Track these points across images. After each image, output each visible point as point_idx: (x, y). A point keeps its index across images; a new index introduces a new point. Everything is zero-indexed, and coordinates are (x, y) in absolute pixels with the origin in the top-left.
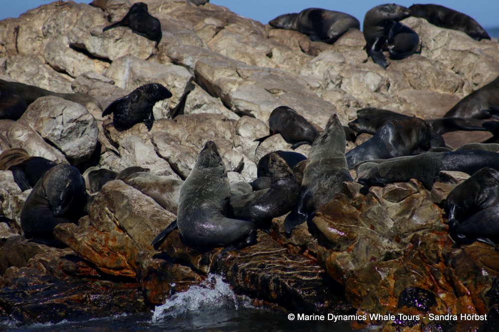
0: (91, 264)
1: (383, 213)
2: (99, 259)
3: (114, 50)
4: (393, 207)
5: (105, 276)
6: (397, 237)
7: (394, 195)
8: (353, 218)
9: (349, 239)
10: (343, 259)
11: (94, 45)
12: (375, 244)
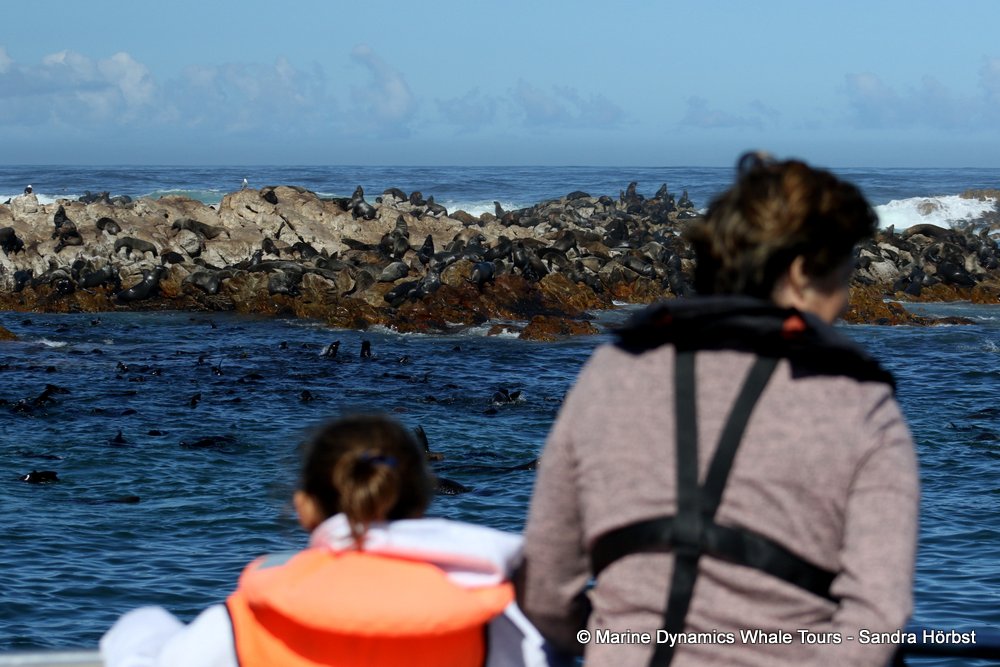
0: (165, 293)
1: (252, 282)
2: (168, 292)
3: (260, 209)
4: (256, 280)
5: (170, 298)
6: (255, 291)
7: (256, 276)
8: (242, 283)
9: (239, 291)
10: (237, 298)
11: (253, 207)
12: (248, 293)
